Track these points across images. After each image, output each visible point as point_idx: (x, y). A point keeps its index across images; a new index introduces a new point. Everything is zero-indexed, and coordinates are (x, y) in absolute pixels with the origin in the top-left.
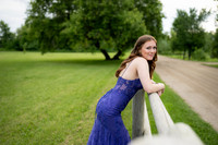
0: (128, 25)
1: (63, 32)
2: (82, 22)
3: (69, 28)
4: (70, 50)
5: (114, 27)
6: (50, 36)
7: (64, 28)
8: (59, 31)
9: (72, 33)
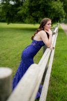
0: (54, 9)
1: (18, 12)
2: (29, 7)
3: (22, 11)
4: (23, 22)
5: (46, 11)
6: (12, 15)
7: (19, 10)
8: (16, 12)
9: (23, 13)
